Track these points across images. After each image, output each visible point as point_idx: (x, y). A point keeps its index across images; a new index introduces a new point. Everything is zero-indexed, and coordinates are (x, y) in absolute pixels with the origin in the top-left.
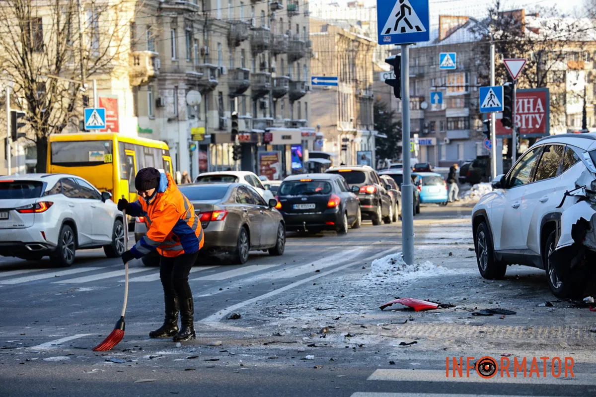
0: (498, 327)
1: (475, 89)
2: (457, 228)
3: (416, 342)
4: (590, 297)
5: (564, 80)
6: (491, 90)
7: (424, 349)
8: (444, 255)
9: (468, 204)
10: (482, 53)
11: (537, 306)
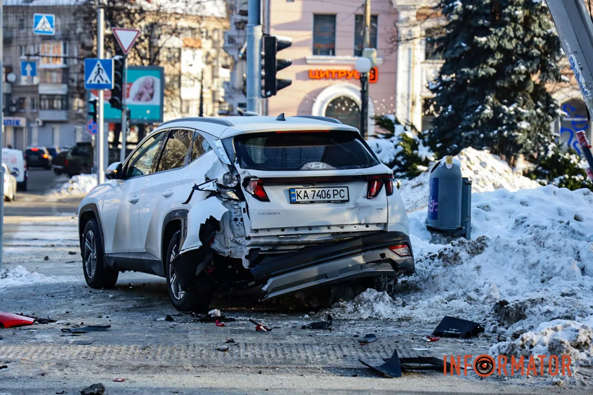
0: (109, 346)
1: (75, 62)
2: (53, 228)
3: (6, 367)
4: (216, 310)
5: (179, 58)
6: (99, 62)
7: (16, 375)
8: (38, 260)
9: (66, 199)
10: (85, 19)
11: (155, 320)
